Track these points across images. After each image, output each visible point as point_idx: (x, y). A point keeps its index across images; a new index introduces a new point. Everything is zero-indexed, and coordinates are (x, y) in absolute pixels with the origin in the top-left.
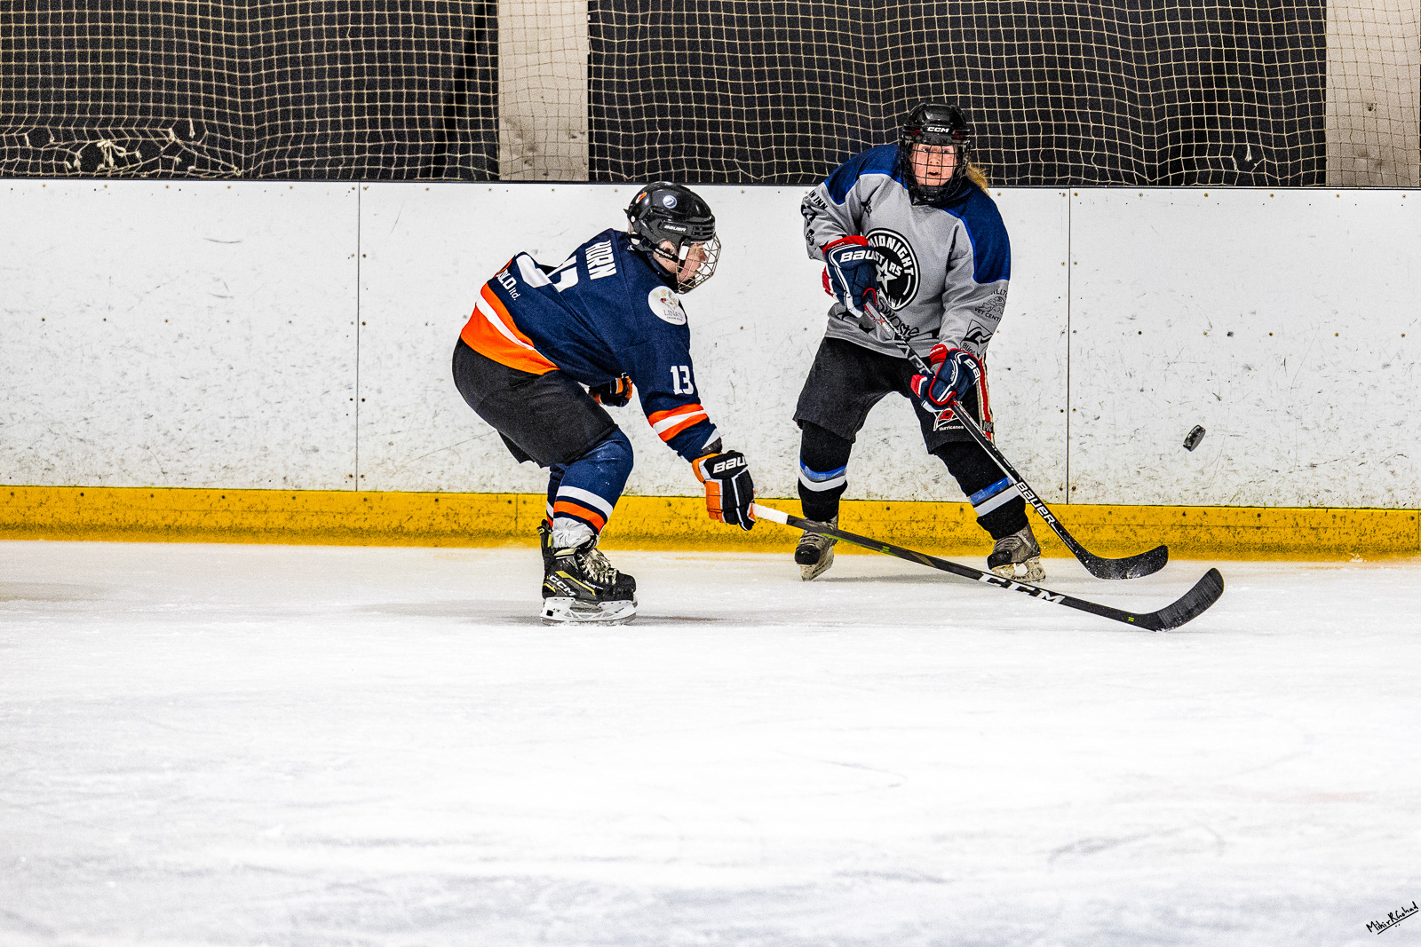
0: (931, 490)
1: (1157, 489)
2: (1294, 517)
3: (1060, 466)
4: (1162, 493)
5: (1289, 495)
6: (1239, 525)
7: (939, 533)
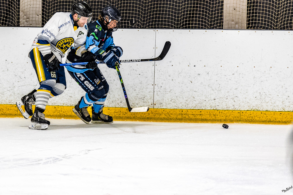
0: (120, 104)
1: (176, 105)
2: (209, 112)
3: (152, 99)
4: (177, 105)
5: (208, 107)
6: (196, 114)
7: (121, 115)
